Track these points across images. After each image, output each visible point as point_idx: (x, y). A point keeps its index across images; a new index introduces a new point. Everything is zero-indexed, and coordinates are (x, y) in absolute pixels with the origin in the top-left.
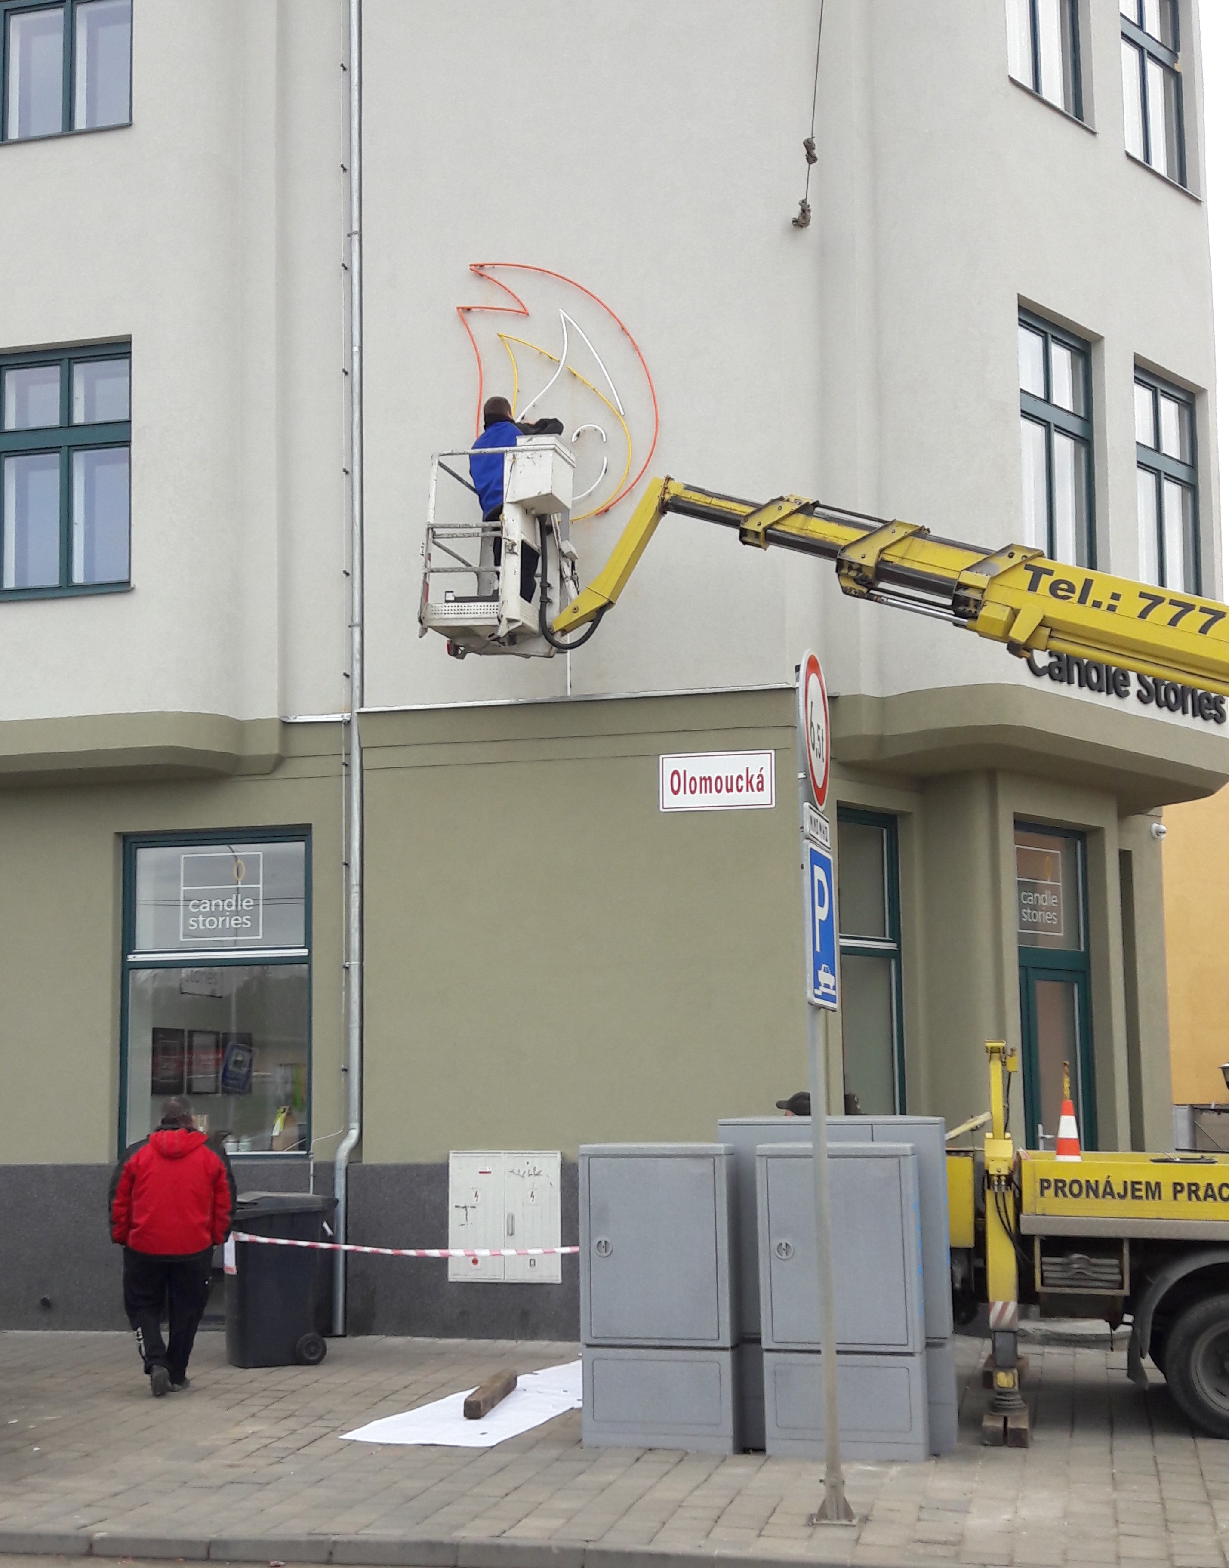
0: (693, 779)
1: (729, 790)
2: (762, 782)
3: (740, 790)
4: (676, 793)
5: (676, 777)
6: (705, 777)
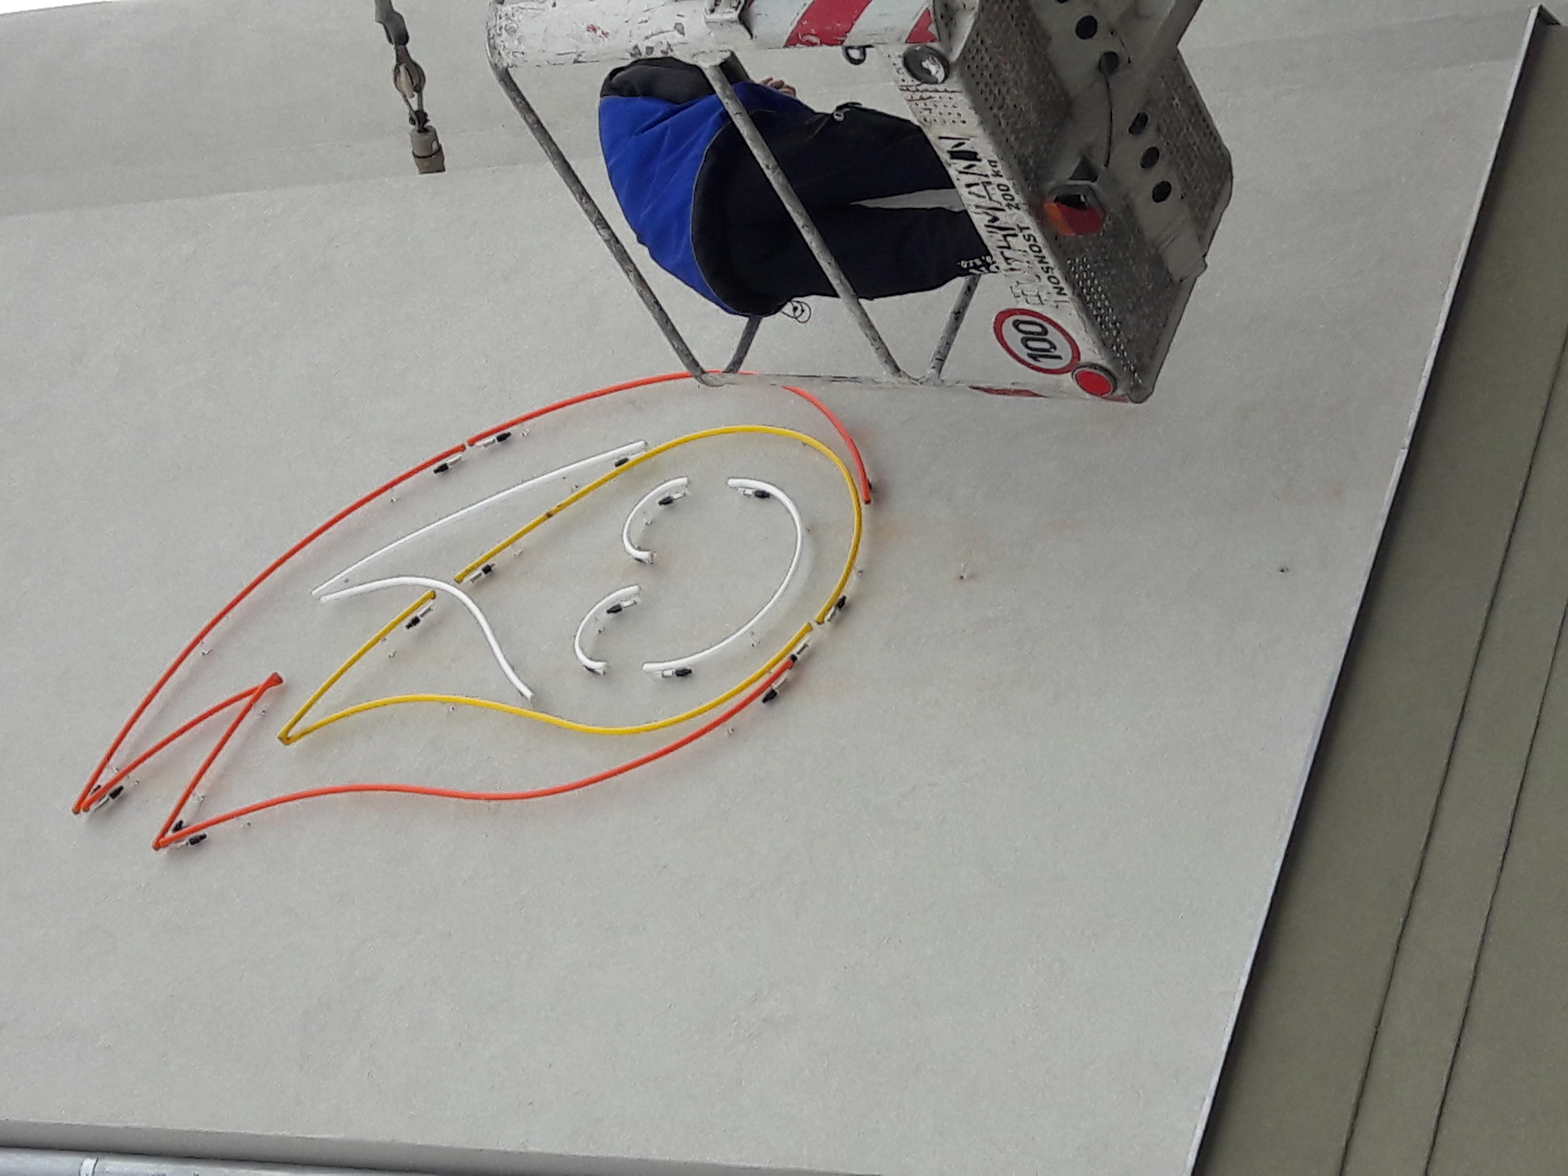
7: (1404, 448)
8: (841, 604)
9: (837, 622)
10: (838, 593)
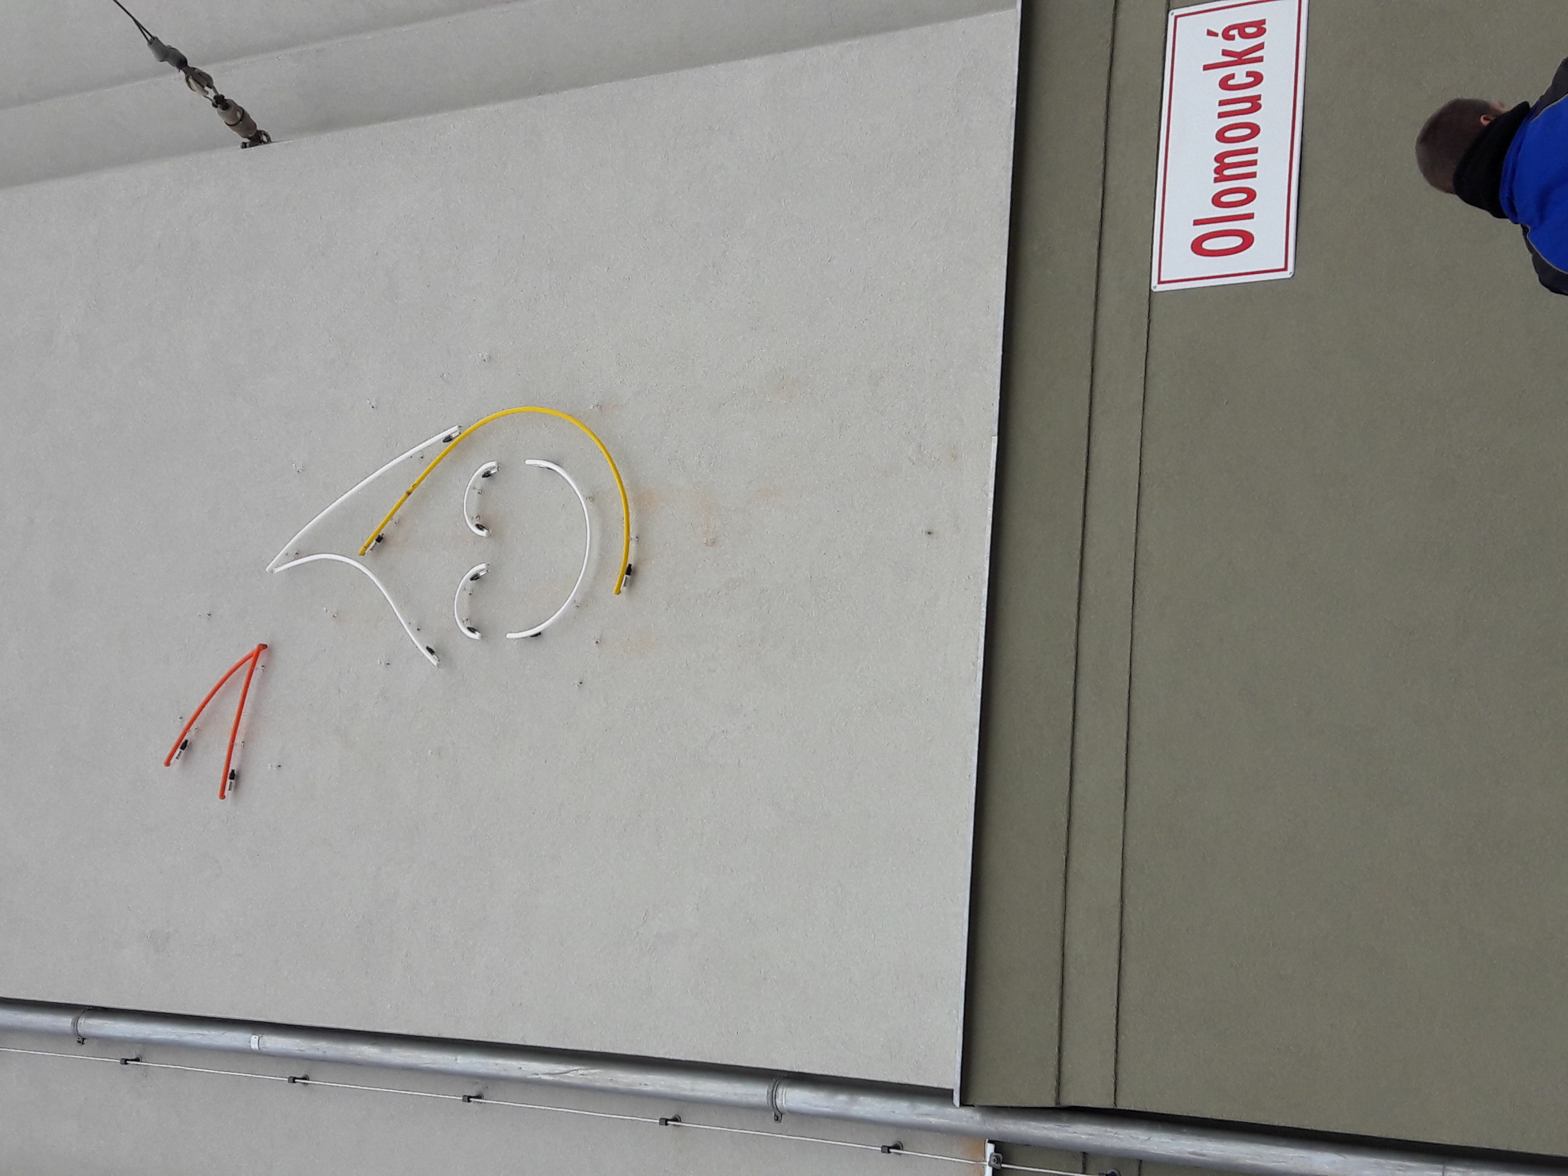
0: (1217, 201)
1: (1255, 104)
2: (1241, 28)
3: (1258, 78)
4: (1248, 240)
5: (1207, 245)
6: (1217, 171)
7: (994, 436)
8: (629, 570)
9: (630, 584)
10: (625, 564)
